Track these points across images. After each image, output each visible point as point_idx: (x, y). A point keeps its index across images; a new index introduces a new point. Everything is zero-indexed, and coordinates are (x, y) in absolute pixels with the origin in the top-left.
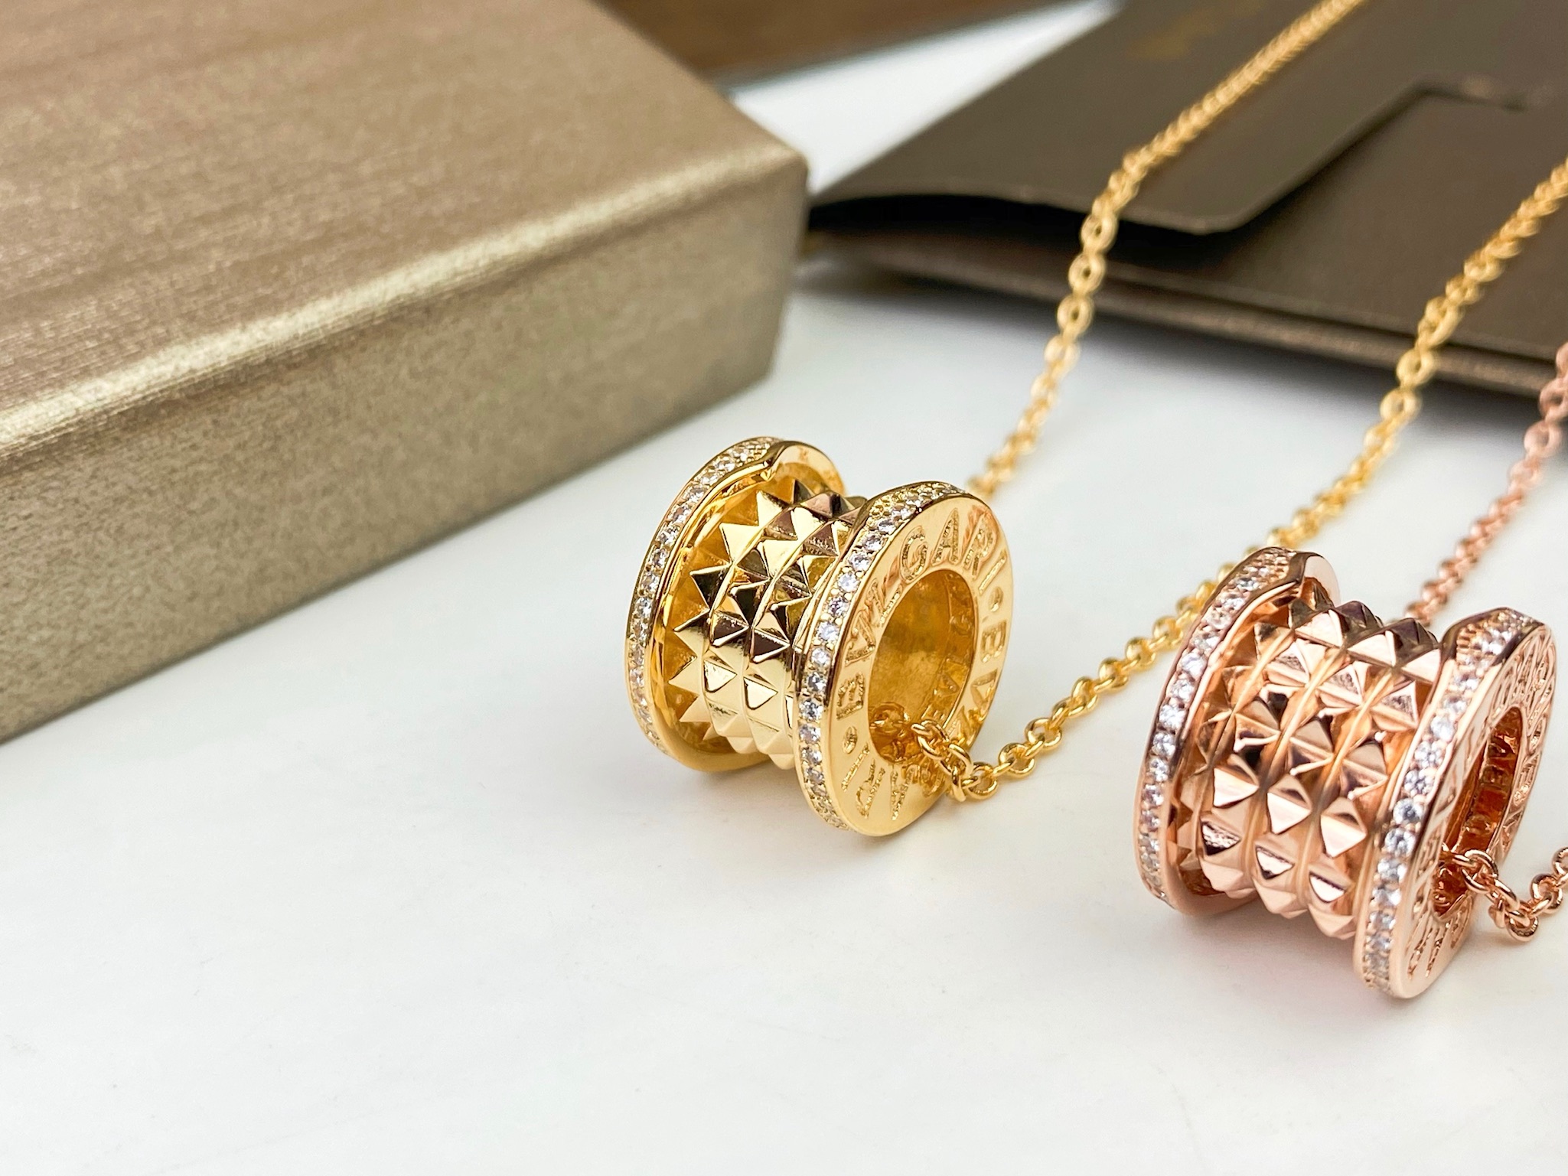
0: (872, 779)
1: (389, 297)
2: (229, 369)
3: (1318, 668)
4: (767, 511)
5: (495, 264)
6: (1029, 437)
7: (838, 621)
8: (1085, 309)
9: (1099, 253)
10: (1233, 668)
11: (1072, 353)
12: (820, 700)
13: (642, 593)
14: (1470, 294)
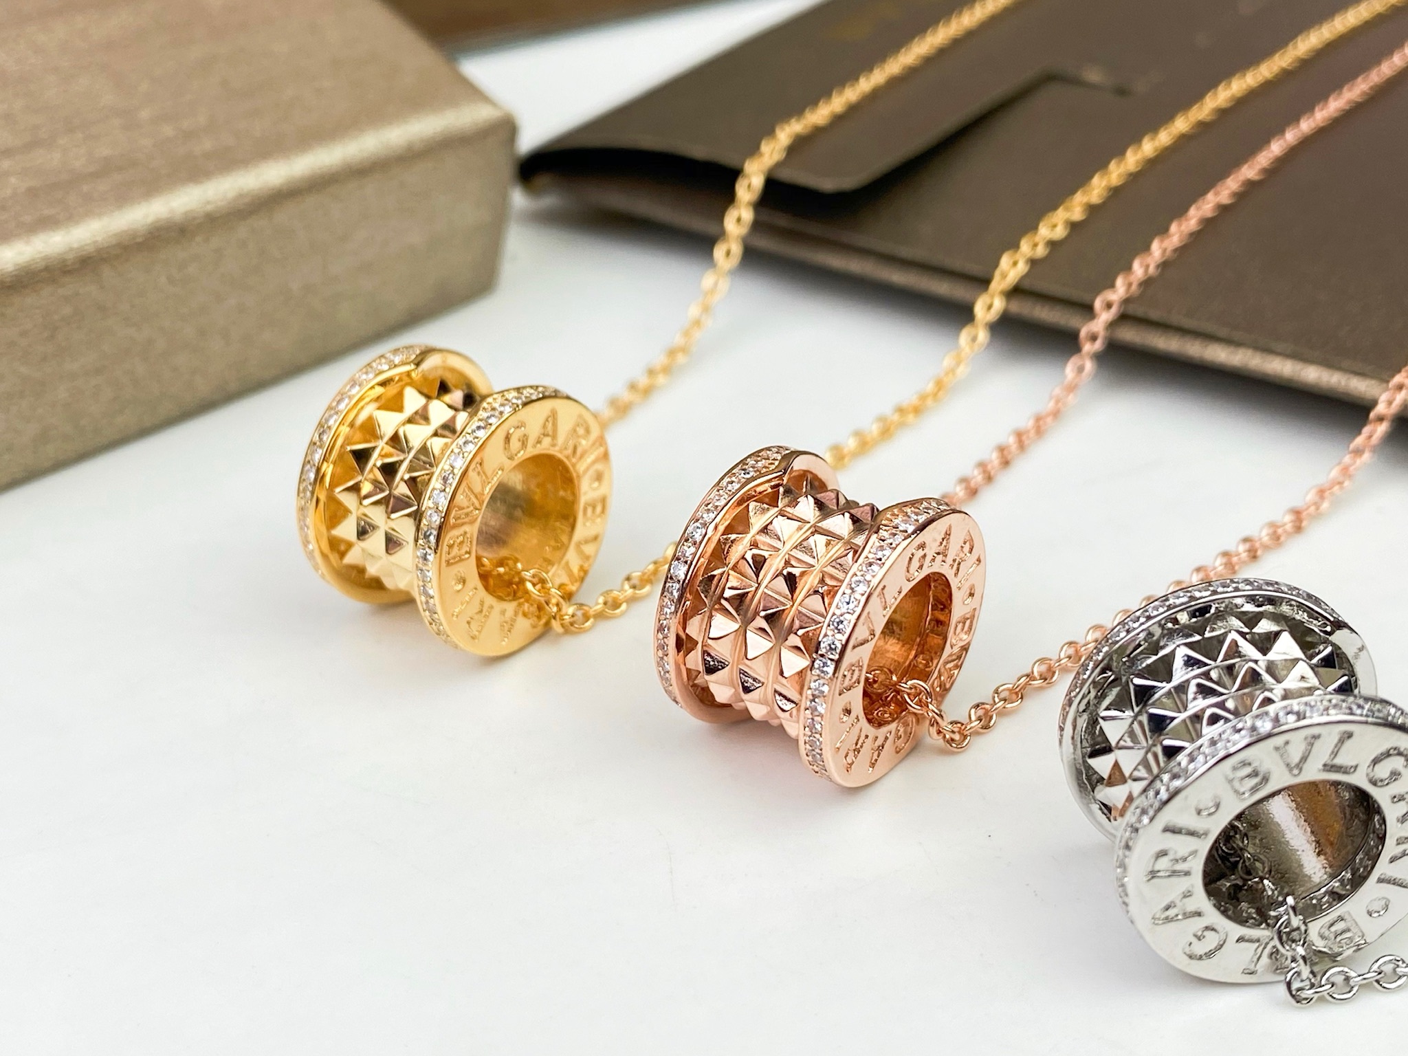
0: (481, 611)
1: (150, 219)
2: (14, 273)
3: (790, 537)
4: (413, 400)
5: (240, 196)
6: (684, 350)
7: (447, 490)
8: (737, 249)
9: (749, 203)
10: (729, 536)
11: (724, 285)
12: (431, 549)
13: (309, 462)
14: (1041, 251)
